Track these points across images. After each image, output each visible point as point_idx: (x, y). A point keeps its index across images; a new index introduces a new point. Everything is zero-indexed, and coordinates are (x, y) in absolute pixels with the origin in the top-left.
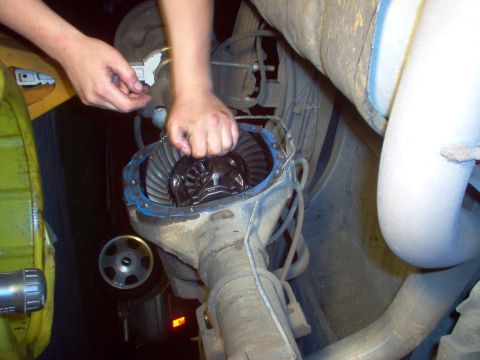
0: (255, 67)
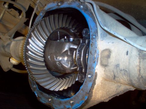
0: (6, 6)
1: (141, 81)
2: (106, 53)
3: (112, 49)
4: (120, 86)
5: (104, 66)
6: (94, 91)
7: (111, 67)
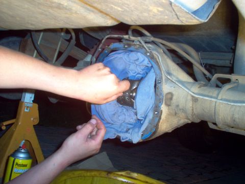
1: (194, 116)
2: (169, 96)
3: (174, 93)
4: (180, 120)
5: (168, 105)
6: (160, 124)
7: (173, 106)
